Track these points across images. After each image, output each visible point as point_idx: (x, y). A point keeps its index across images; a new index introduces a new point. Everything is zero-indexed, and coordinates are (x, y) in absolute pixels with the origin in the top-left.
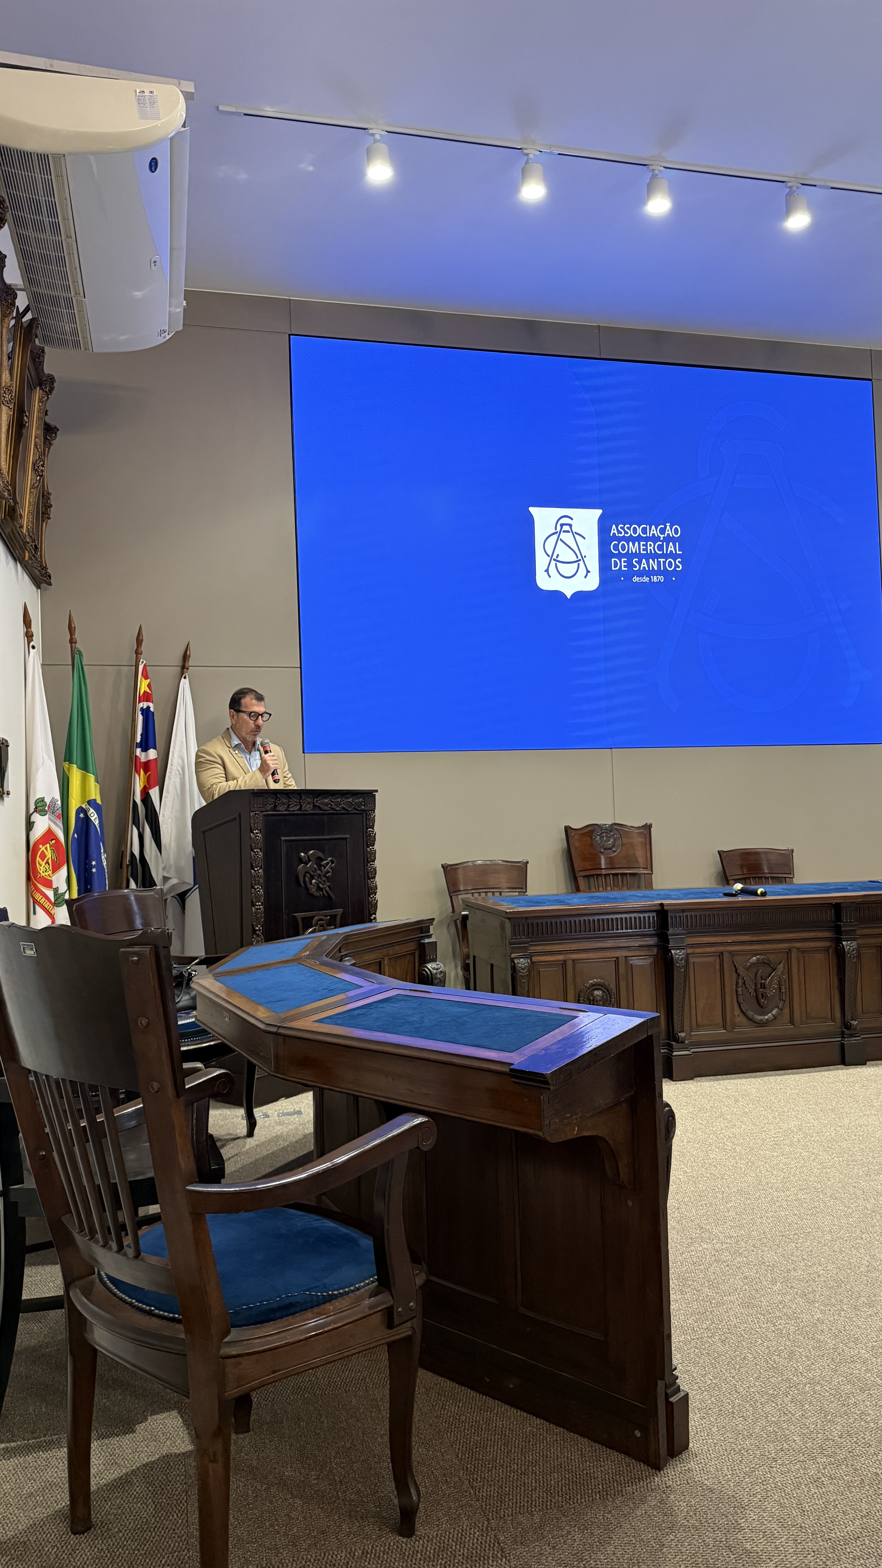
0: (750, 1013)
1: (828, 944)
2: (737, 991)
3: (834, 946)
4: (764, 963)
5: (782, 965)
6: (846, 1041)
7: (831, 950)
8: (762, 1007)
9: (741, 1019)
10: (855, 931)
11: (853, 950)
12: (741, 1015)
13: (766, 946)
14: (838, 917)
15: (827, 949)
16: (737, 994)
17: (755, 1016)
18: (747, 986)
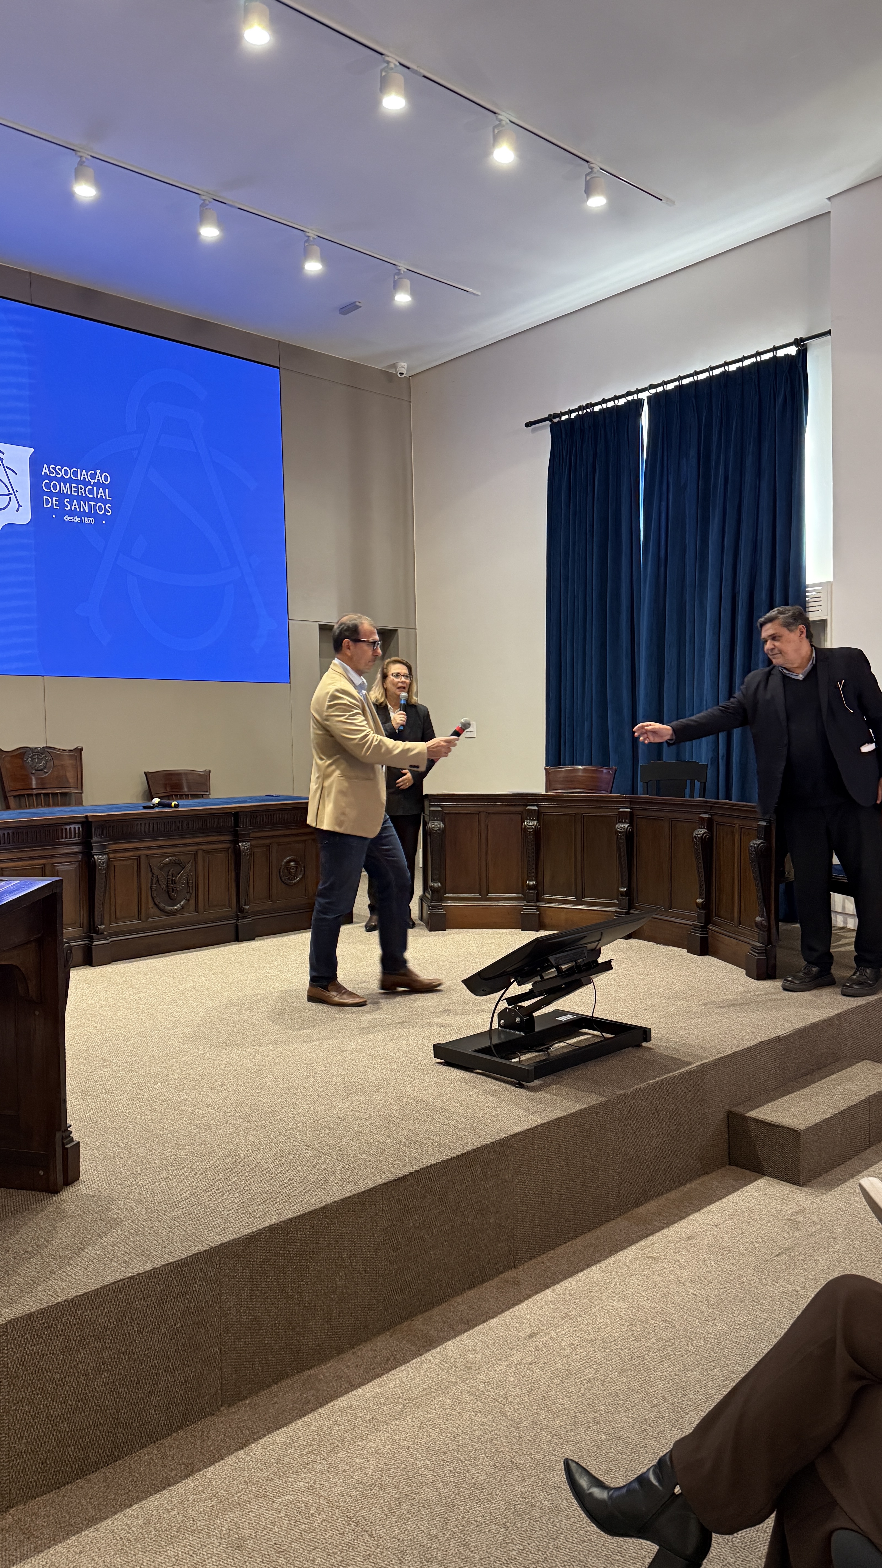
0: (162, 905)
1: (228, 845)
2: (151, 888)
3: (232, 846)
4: (176, 863)
5: (190, 864)
6: (240, 922)
7: (230, 851)
8: (171, 899)
9: (153, 910)
10: (249, 834)
11: (247, 849)
12: (155, 907)
13: (177, 850)
14: (236, 824)
15: (227, 850)
16: (151, 890)
17: (166, 907)
18: (160, 882)
